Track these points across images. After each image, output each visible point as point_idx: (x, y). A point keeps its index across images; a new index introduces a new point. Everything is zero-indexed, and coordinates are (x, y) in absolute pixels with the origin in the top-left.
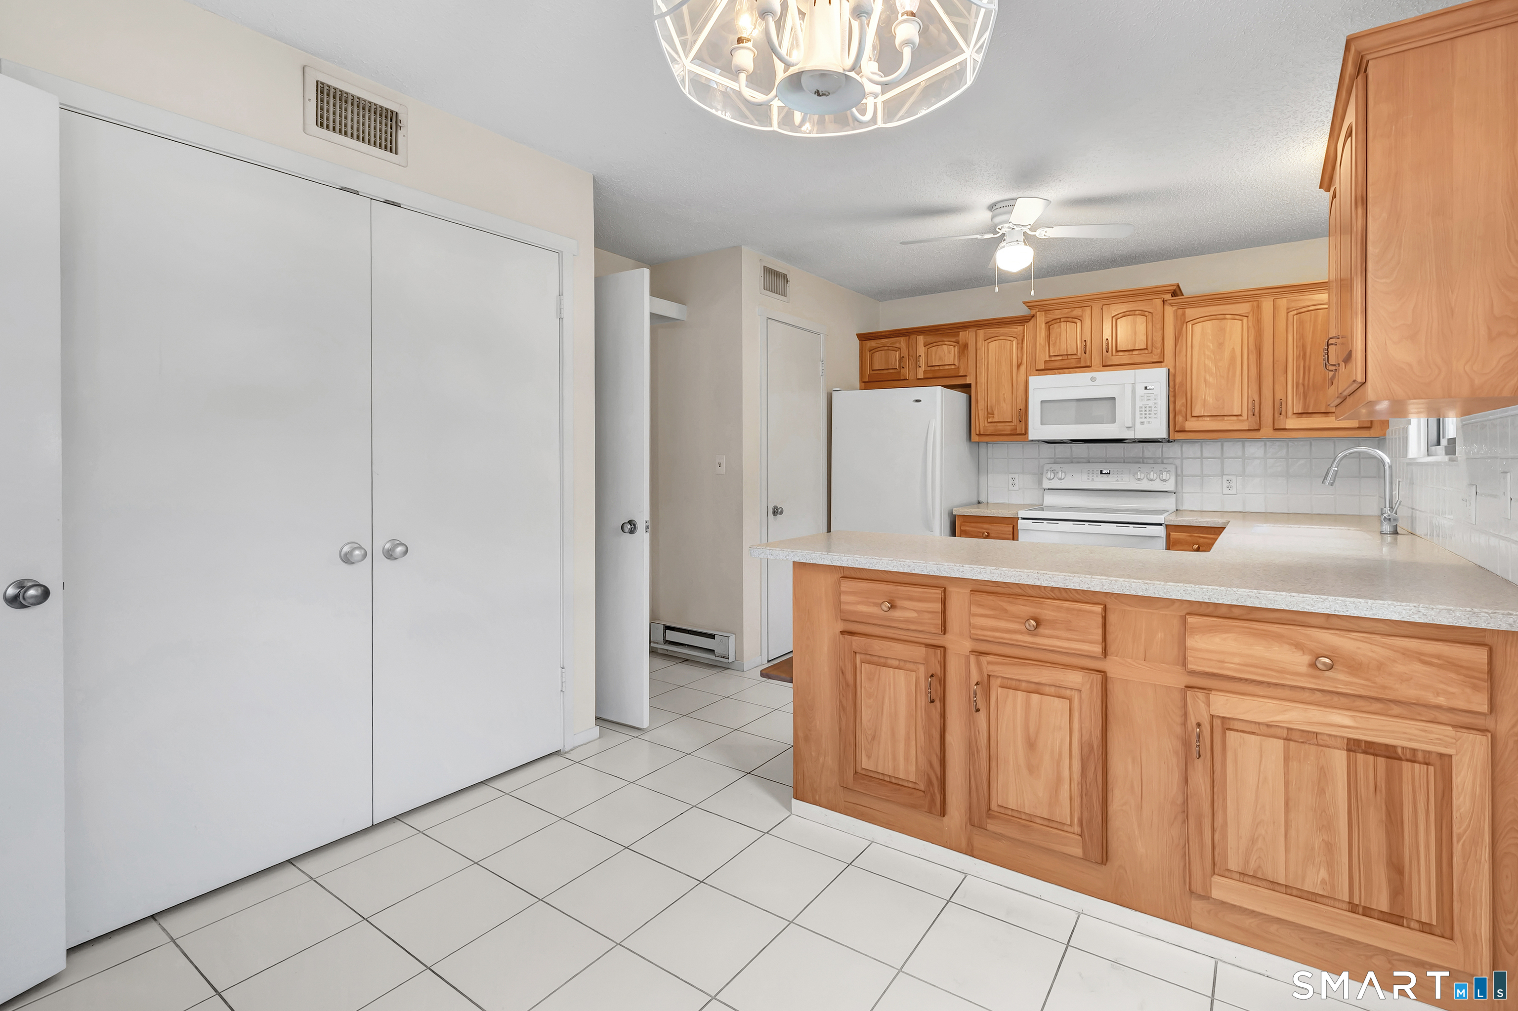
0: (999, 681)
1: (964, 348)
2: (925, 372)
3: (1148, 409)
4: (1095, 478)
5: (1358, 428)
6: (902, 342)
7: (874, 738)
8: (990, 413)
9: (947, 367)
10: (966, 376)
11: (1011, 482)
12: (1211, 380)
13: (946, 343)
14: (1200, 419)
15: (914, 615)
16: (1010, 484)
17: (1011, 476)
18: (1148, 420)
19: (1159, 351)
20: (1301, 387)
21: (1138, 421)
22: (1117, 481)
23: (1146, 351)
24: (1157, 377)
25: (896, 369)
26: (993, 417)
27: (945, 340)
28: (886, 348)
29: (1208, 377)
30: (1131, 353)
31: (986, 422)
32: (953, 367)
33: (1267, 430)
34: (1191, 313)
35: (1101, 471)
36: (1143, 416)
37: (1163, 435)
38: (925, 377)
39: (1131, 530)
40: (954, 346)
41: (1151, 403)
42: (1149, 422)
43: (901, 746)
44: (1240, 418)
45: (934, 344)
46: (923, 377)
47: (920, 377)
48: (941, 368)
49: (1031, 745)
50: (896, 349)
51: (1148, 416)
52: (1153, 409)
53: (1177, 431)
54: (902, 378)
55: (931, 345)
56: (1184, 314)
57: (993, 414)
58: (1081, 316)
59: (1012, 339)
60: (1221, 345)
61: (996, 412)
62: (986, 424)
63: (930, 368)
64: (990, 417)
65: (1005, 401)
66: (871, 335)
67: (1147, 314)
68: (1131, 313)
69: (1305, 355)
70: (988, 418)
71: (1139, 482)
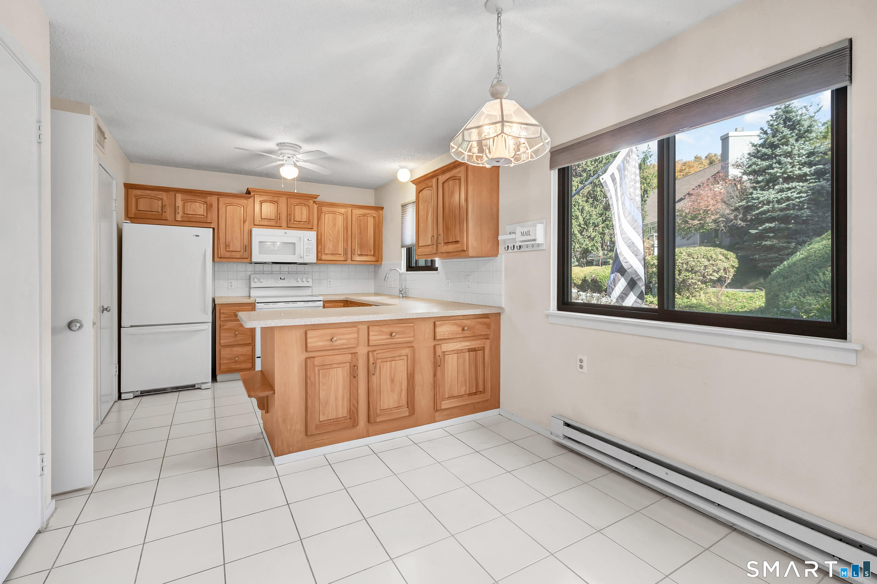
0: (380, 361)
1: (209, 207)
2: (182, 217)
3: (309, 249)
4: (278, 281)
5: (376, 261)
6: (164, 195)
7: (326, 405)
8: (227, 246)
9: (198, 216)
10: (212, 223)
11: (230, 284)
12: (331, 238)
13: (198, 201)
14: (327, 255)
15: (345, 341)
16: (229, 286)
17: (230, 281)
18: (309, 254)
19: (312, 223)
20: (360, 244)
21: (305, 254)
22: (288, 282)
23: (306, 223)
24: (312, 235)
25: (159, 212)
26: (230, 248)
27: (198, 199)
28: (149, 197)
29: (330, 237)
30: (300, 223)
31: (225, 251)
32: (202, 216)
33: (349, 261)
34: (324, 209)
35: (281, 278)
36: (307, 252)
37: (315, 261)
38: (182, 220)
39: (310, 304)
40: (204, 204)
41: (310, 247)
42: (309, 255)
43: (340, 403)
44: (341, 255)
45: (189, 201)
46: (180, 220)
47: (178, 219)
48: (194, 216)
49: (392, 381)
50: (159, 199)
51: (309, 252)
52: (311, 249)
53: (319, 260)
54: (163, 219)
55: (186, 201)
56: (321, 209)
57: (229, 246)
58: (278, 201)
59: (241, 206)
60: (335, 224)
61: (231, 246)
62: (225, 252)
63: (186, 215)
64: (227, 248)
65: (236, 240)
66: (138, 186)
67: (307, 206)
68: (300, 204)
69: (361, 233)
70: (226, 248)
71: (298, 283)
